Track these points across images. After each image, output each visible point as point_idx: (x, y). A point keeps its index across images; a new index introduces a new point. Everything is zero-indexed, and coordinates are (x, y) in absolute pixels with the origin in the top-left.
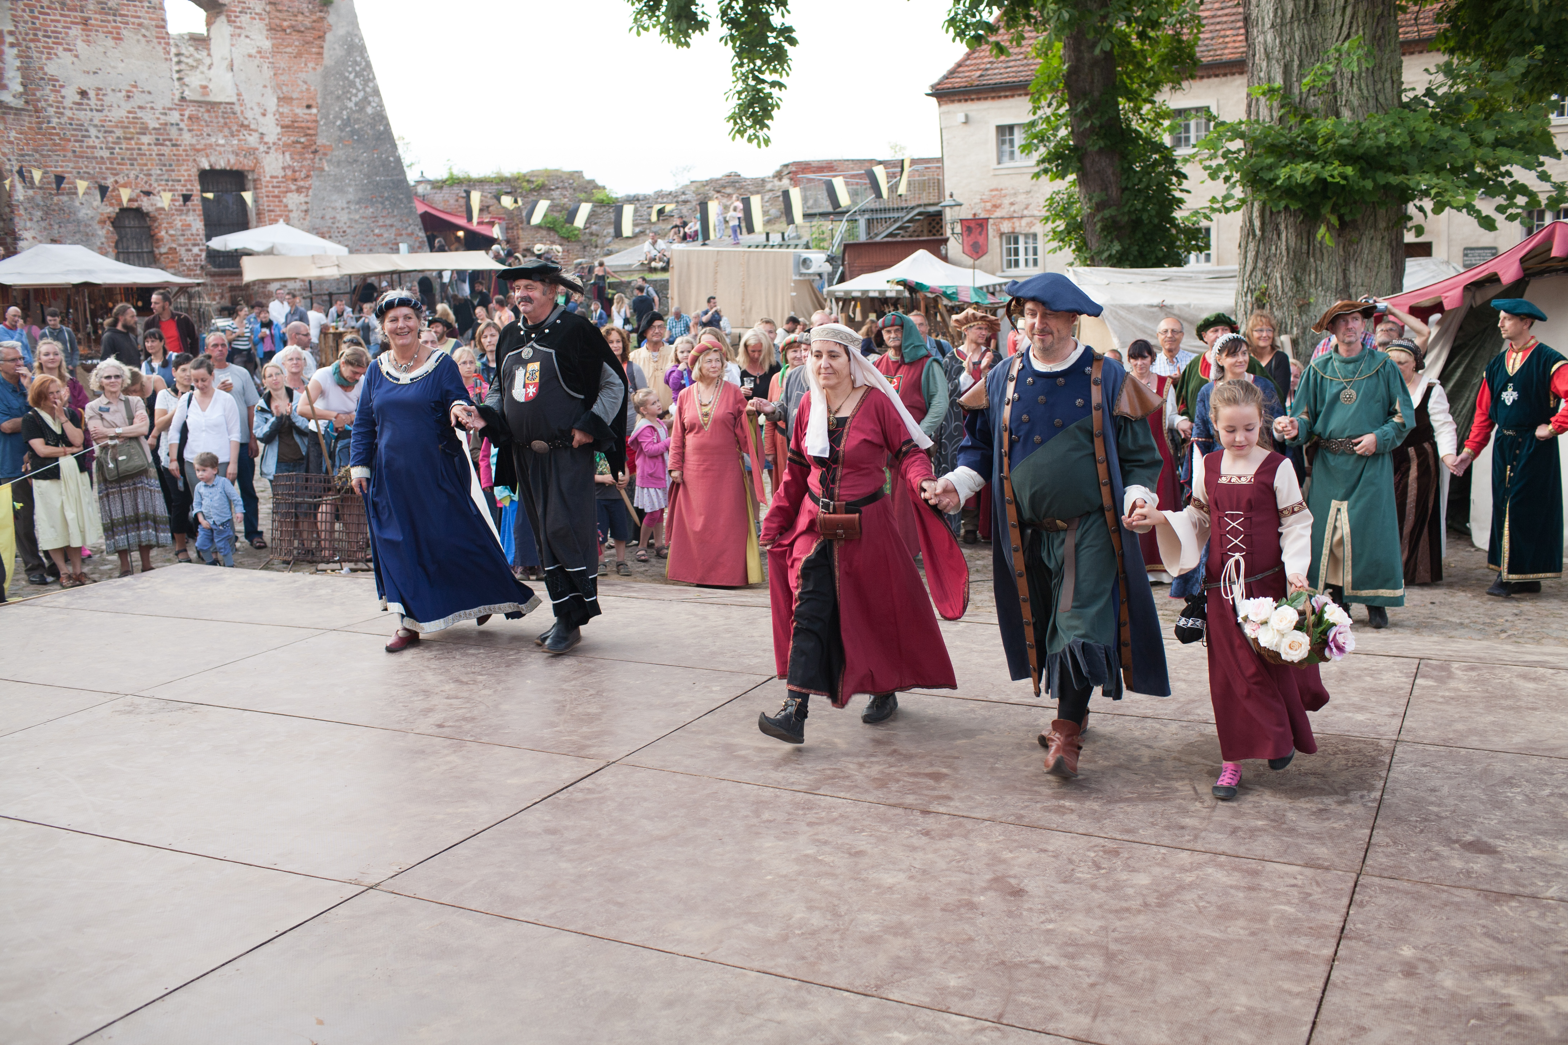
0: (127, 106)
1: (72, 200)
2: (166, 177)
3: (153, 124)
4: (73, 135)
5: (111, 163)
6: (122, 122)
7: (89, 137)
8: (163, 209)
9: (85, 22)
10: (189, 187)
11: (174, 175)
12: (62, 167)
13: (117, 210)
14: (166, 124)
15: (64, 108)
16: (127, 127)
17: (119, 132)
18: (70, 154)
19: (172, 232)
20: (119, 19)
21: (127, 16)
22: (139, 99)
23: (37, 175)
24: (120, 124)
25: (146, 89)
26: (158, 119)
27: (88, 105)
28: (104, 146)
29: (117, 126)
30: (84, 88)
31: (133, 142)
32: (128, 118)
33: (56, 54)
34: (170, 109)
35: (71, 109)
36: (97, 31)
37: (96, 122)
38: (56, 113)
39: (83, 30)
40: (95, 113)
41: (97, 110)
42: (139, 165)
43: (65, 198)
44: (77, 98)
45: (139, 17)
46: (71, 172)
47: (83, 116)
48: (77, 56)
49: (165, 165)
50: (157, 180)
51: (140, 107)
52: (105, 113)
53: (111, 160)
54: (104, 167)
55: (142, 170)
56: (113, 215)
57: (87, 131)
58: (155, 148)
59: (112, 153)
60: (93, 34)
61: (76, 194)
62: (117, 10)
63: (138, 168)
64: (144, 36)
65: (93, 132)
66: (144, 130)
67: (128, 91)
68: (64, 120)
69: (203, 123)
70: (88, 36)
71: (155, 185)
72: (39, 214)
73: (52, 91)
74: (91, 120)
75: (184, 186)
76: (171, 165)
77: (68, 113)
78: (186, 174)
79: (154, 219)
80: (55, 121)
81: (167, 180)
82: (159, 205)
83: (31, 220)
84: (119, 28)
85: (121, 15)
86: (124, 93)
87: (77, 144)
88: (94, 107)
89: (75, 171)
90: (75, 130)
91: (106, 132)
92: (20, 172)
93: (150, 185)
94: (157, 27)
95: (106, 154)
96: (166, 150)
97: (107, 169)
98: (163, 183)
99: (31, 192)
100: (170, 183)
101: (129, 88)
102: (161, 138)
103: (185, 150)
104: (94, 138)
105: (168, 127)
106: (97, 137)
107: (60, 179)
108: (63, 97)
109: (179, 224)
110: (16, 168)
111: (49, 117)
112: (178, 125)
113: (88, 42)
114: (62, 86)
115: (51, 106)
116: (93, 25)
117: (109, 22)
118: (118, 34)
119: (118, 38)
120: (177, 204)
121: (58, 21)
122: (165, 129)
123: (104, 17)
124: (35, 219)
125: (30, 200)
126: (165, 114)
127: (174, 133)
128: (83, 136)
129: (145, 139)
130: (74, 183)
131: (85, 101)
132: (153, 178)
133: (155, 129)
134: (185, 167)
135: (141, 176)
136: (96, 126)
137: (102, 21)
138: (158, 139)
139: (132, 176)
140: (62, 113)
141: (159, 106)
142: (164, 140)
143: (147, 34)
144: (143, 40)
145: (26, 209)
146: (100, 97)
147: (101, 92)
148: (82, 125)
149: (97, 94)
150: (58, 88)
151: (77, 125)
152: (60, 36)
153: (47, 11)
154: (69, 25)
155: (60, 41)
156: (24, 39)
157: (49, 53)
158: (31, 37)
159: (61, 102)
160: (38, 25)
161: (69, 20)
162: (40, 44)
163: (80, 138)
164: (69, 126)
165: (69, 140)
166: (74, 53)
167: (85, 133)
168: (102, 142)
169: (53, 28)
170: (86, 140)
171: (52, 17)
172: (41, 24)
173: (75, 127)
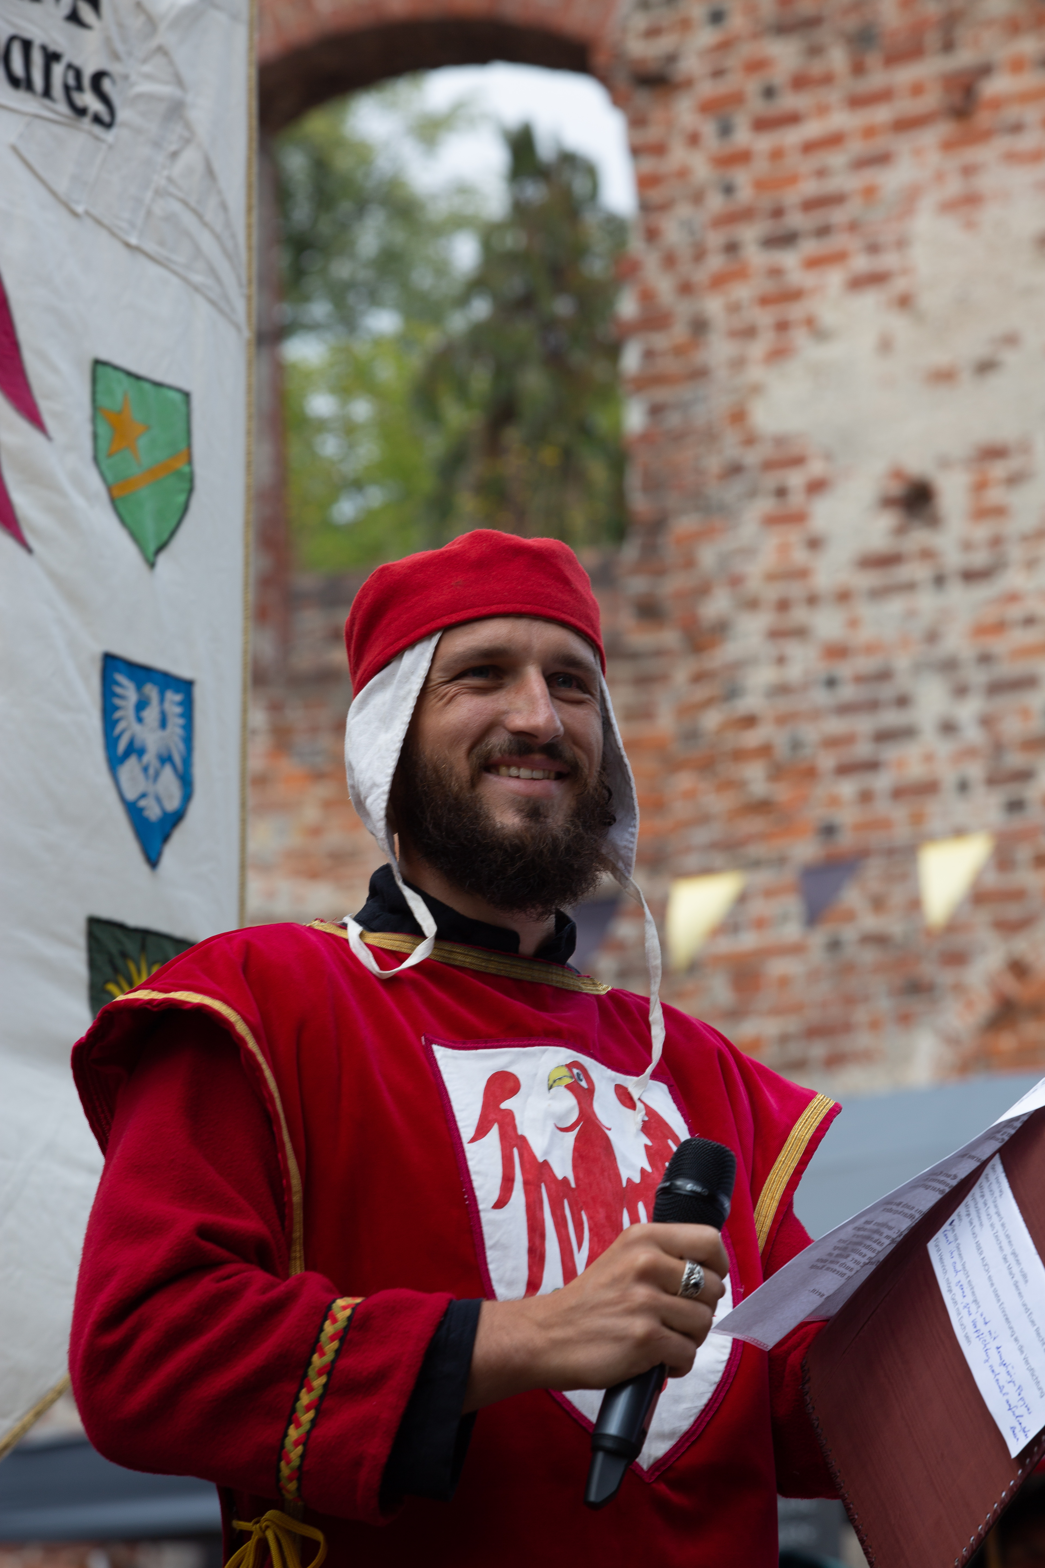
4: (832, 742)
7: (907, 733)
9: (964, 99)
15: (813, 599)
27: (927, 554)
28: (975, 771)
33: (810, 322)
35: (844, 596)
37: (956, 641)
38: (772, 634)
39: (948, 146)
40: (956, 594)
41: (971, 576)
44: (880, 530)
47: (896, 620)
48: (904, 302)
52: (1011, 577)
57: (903, 700)
60: (991, 153)
65: (933, 699)
68: (804, 663)
73: (772, 521)
74: (932, 637)
77: (829, 622)
87: (849, 788)
88: (954, 558)
90: (845, 709)
91: (996, 688)
104: (929, 736)
106: (948, 728)
108: (814, 544)
111: (740, 664)
113: (966, 205)
114: (816, 487)
115: (752, 604)
116: (997, 104)
128: (884, 736)
131: (916, 538)
136: (948, 666)
140: (798, 634)
146: (995, 495)
147: (999, 470)
148: (884, 675)
149: (980, 486)
150: (797, 499)
151: (860, 679)
152: (838, 216)
153: (789, 101)
154: (881, 143)
155: (838, 241)
156: (686, 289)
157: (782, 326)
158: (715, 262)
159: (802, 574)
160: (745, 194)
161: (882, 114)
162: (743, 292)
163: (863, 750)
164: (820, 697)
165: (810, 773)
166: (900, 285)
167: (890, 718)
168: (969, 753)
169: (809, 188)
170: (890, 753)
171: (812, 129)
172: (760, 185)
173: (848, 692)
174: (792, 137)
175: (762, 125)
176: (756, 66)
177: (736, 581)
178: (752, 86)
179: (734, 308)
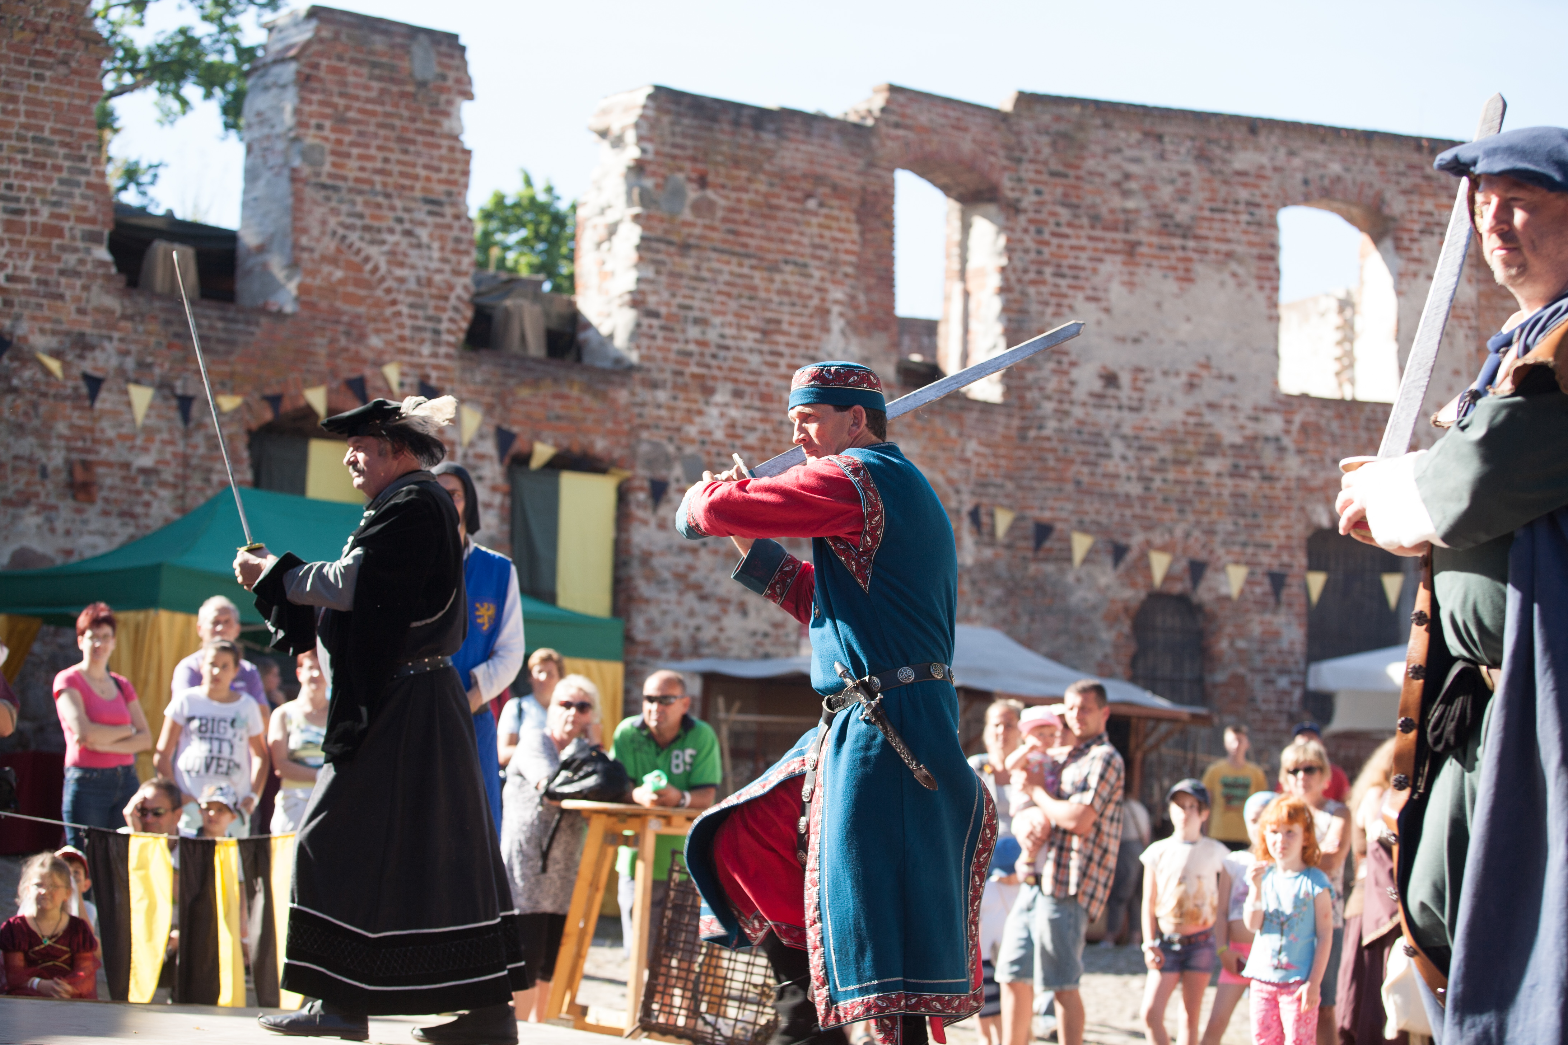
0: (1186, 402)
1: (1062, 572)
2: (1242, 538)
3: (1231, 437)
4: (1080, 453)
5: (1144, 507)
6: (1173, 431)
7: (1108, 456)
8: (1227, 598)
9: (1131, 250)
10: (1285, 558)
11: (1259, 536)
12: (1052, 509)
13: (1142, 594)
14: (1255, 438)
15: (1072, 403)
16: (1182, 442)
17: (1165, 451)
18: (1069, 488)
19: (1241, 644)
20: (1191, 244)
21: (1206, 238)
22: (1210, 390)
23: (1003, 520)
24: (1171, 436)
25: (1227, 371)
26: (1242, 427)
27: (1115, 397)
28: (1134, 474)
29: (1162, 440)
30: (1113, 367)
31: (1189, 470)
32: (1185, 423)
33: (1071, 307)
34: (1267, 410)
35: (1084, 404)
36: (1149, 266)
37: (1127, 430)
38: (1056, 411)
39: (1125, 263)
40: (1126, 414)
41: (1132, 409)
42: (1195, 512)
43: (1050, 568)
44: (1097, 385)
45: (1228, 241)
46: (1066, 520)
47: (1103, 417)
48: (1107, 310)
49: (1243, 515)
50: (1224, 543)
51: (1212, 406)
52: (1146, 413)
53: (1144, 500)
54: (1128, 513)
55: (1198, 523)
56: (1135, 604)
57: (1107, 445)
58: (1228, 482)
59: (1147, 489)
60: (1141, 271)
61: (1069, 559)
62: (1189, 228)
63: (1191, 518)
64: (1234, 275)
65: (1118, 447)
66: (1213, 447)
67: (1192, 375)
68: (1069, 424)
69: (1327, 439)
70: (1131, 274)
71: (1220, 551)
72: (996, 592)
73: (1055, 372)
74: (1117, 426)
75: (1277, 556)
76: (1255, 516)
77: (1078, 412)
78: (1282, 534)
79: (1211, 617)
80: (1052, 425)
81: (1244, 545)
82: (1224, 590)
83: (980, 603)
84: (1188, 260)
85: (1197, 237)
86: (1184, 378)
87: (1086, 470)
88: (1125, 402)
89: (1074, 519)
90: (1085, 443)
91: (1141, 448)
92: (974, 515)
93: (1211, 552)
94: (1261, 258)
95: (1135, 489)
96: (1249, 486)
97: (1135, 517)
98: (1237, 549)
99: (988, 553)
100: (1250, 550)
101: (1193, 369)
102: (1243, 463)
103: (1286, 489)
104: (1117, 459)
105: (1259, 445)
106: (1124, 458)
107: (1043, 531)
108: (1073, 383)
109: (1256, 629)
110: (967, 507)
111: (1043, 418)
112: (1277, 439)
113: (1131, 285)
114: (1073, 364)
115: (1049, 398)
116: (1142, 255)
117: (1172, 248)
118: (1187, 270)
119: (1187, 278)
120: (1258, 590)
121: (1082, 248)
122: (1252, 448)
123: (1165, 241)
124: (988, 601)
125: (984, 566)
126: (1256, 419)
127: (1268, 455)
128: (1100, 455)
129: (1213, 465)
130: (1068, 540)
131: (1111, 391)
132: (1218, 539)
133: (1233, 446)
134: (1282, 521)
135: (1197, 533)
136: (1124, 437)
137: (1161, 248)
138: (1236, 466)
139: (1179, 532)
140: (1066, 413)
141: (1246, 405)
142: (1249, 468)
143: (1241, 271)
144: (1231, 283)
145: (973, 583)
146: (1140, 384)
147: (1142, 376)
148: (1099, 435)
149: (1135, 380)
150: (1065, 366)
151: (1090, 434)
152: (1082, 274)
153: (1066, 230)
154: (1099, 255)
155: (1081, 283)
156: (1019, 281)
157: (1059, 305)
158: (1032, 276)
159: (1068, 393)
160: (1046, 256)
161: (1101, 245)
162: (1045, 289)
163: (1092, 458)
164: (1075, 436)
165: (1072, 462)
166: (1104, 304)
167: (1102, 450)
168: (1131, 468)
169: (1071, 261)
170: (1102, 461)
171: (1073, 242)
172: (1052, 254)
173: (1086, 437)
174: (1066, 242)
175: (1054, 234)
176: (1053, 214)
177: (1041, 389)
178: (1052, 220)
179: (1039, 293)
